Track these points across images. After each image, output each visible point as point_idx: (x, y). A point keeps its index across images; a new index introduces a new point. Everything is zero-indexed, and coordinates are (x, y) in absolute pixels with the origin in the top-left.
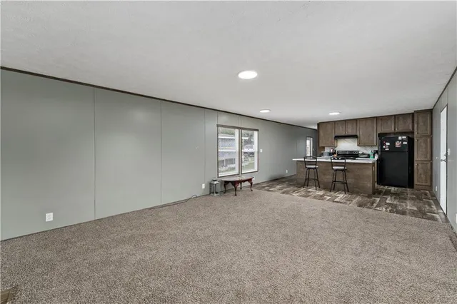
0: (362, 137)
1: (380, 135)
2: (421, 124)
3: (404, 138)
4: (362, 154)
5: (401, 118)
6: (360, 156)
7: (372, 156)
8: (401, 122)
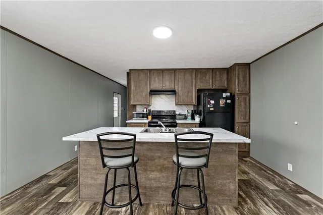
0: (180, 93)
1: (199, 91)
2: (241, 79)
3: (228, 94)
4: (180, 115)
5: (218, 73)
6: (177, 117)
7: (189, 118)
8: (218, 78)
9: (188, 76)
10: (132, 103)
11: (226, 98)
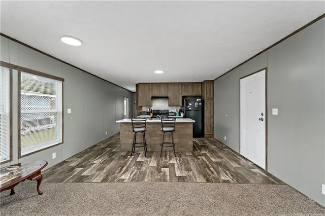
0: (171, 99)
2: (208, 90)
3: (200, 100)
4: (171, 112)
5: (195, 85)
6: (170, 114)
7: (178, 114)
8: (195, 89)
9: (176, 87)
10: (140, 105)
11: (199, 102)
